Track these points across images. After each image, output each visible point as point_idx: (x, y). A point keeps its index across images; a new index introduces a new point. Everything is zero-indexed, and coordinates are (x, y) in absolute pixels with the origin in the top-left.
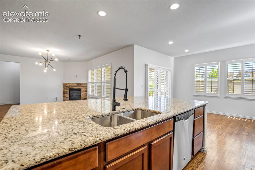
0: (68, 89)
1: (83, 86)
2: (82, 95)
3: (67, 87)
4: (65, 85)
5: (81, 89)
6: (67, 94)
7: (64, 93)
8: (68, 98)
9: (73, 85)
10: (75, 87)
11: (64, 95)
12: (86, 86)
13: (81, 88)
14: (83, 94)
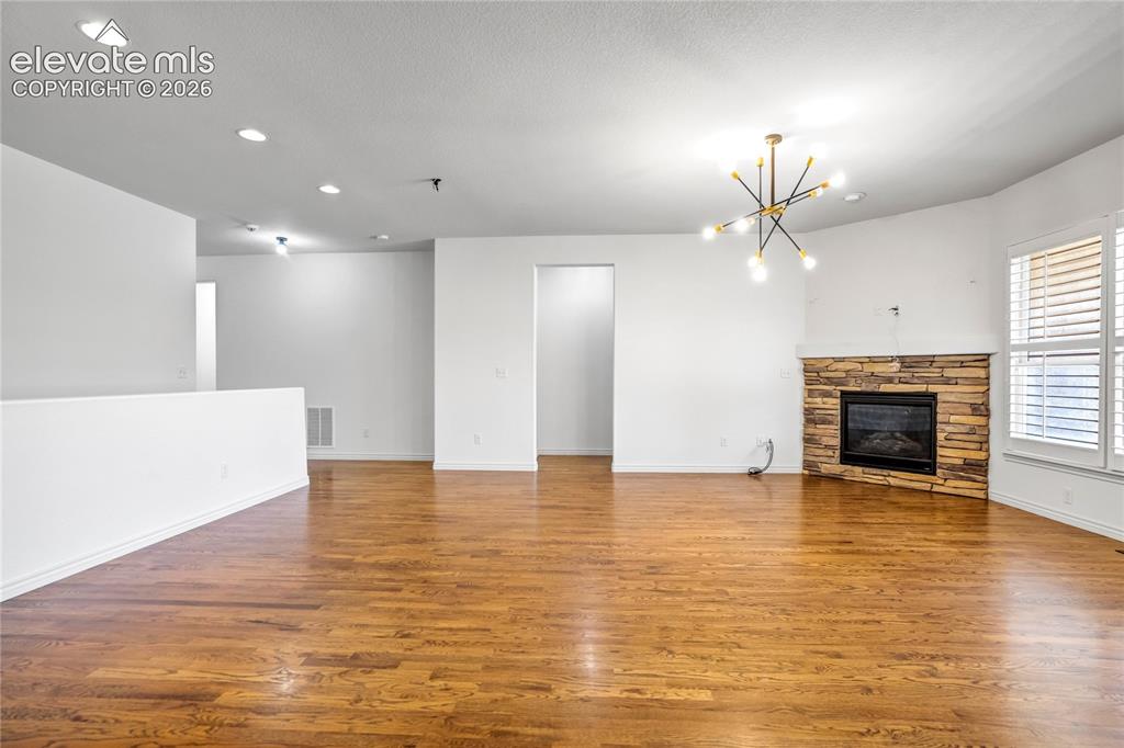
0: (839, 394)
1: (949, 373)
2: (940, 436)
3: (829, 381)
4: (814, 373)
5: (934, 396)
6: (830, 423)
7: (811, 417)
8: (838, 453)
9: (868, 368)
10: (890, 380)
11: (811, 431)
12: (981, 373)
13: (932, 388)
14: (949, 429)
